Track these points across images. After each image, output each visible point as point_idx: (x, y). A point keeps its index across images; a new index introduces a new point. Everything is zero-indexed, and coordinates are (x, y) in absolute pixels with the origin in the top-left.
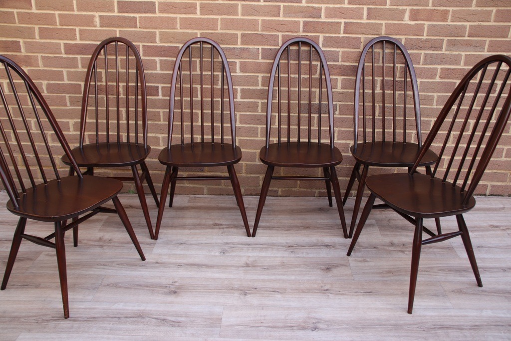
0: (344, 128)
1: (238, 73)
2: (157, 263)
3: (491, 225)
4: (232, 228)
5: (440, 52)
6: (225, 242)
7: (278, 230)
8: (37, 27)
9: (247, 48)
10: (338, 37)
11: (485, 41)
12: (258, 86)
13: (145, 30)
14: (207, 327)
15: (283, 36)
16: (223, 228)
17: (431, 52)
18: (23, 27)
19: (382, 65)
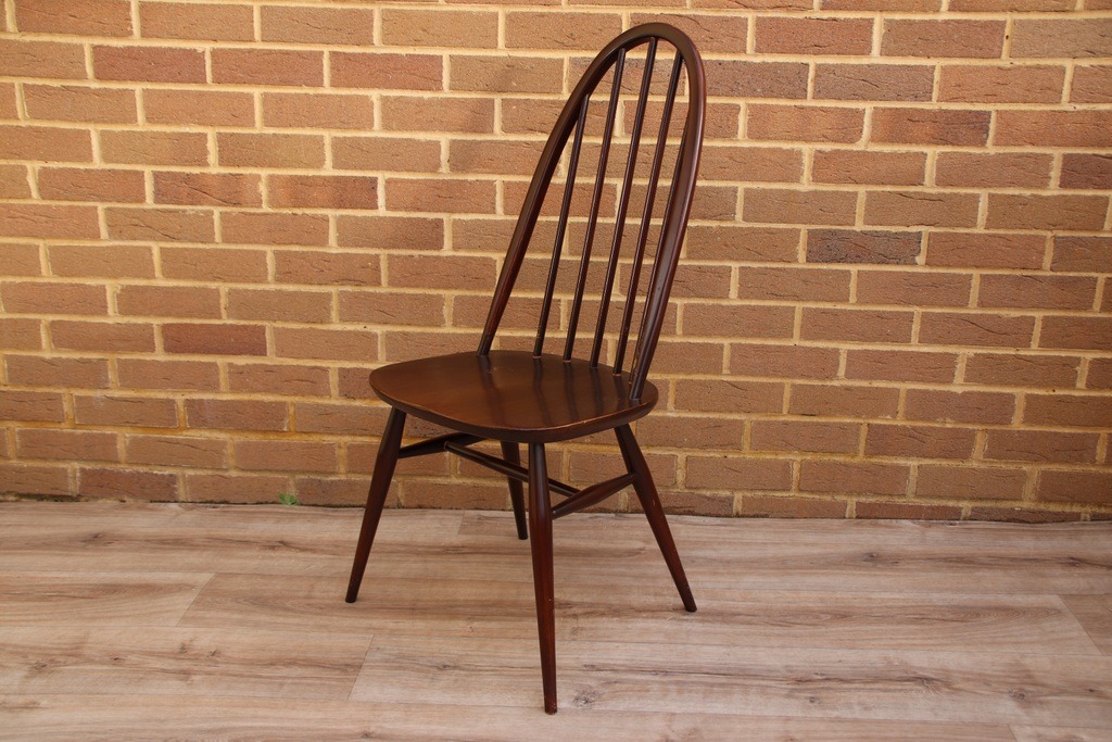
0: (941, 306)
4: (603, 614)
6: (588, 662)
7: (749, 623)
10: (933, 23)
13: (340, 6)
15: (760, 21)
16: (575, 616)
19: (1070, 108)
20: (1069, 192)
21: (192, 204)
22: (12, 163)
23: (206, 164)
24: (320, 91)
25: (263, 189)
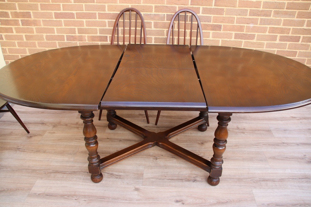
1: (153, 28)
2: (108, 139)
3: (292, 117)
5: (269, 18)
6: (145, 126)
7: (174, 118)
8: (39, 4)
9: (158, 14)
10: (211, 8)
11: (296, 12)
12: (164, 36)
13: (99, 4)
14: (135, 179)
15: (179, 7)
17: (264, 18)
18: (32, 4)
19: (236, 24)
20: (236, 40)
21: (73, 41)
22: (41, 34)
23: (76, 34)
24: (96, 20)
25: (86, 38)
